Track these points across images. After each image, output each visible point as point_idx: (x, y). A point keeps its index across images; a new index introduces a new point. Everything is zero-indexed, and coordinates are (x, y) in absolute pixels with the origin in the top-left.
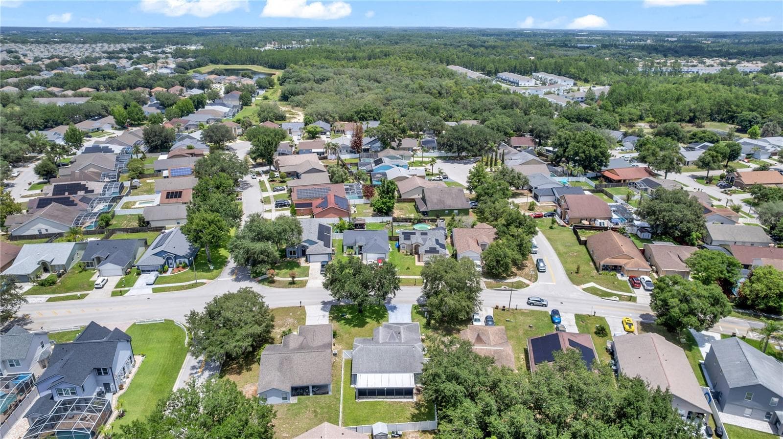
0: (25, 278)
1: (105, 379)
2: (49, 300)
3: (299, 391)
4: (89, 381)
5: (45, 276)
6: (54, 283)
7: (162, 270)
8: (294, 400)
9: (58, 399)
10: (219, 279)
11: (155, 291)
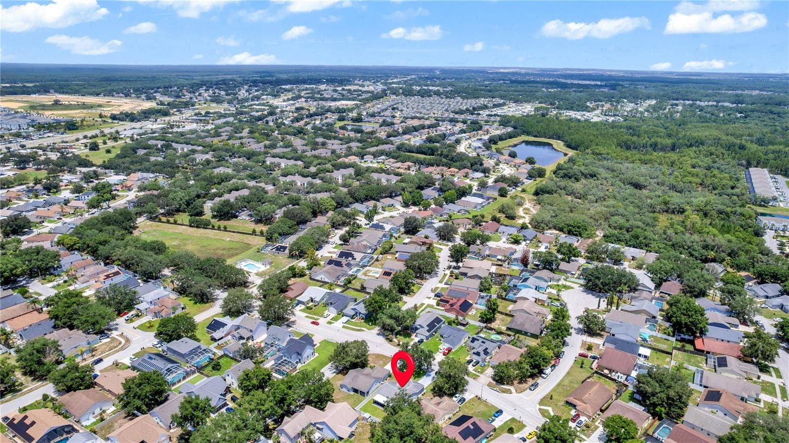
0: (302, 303)
1: (300, 357)
2: (306, 317)
3: (356, 391)
4: (294, 356)
5: (311, 304)
6: (311, 309)
7: (352, 317)
8: (352, 393)
9: (284, 358)
10: (372, 331)
11: (344, 327)
